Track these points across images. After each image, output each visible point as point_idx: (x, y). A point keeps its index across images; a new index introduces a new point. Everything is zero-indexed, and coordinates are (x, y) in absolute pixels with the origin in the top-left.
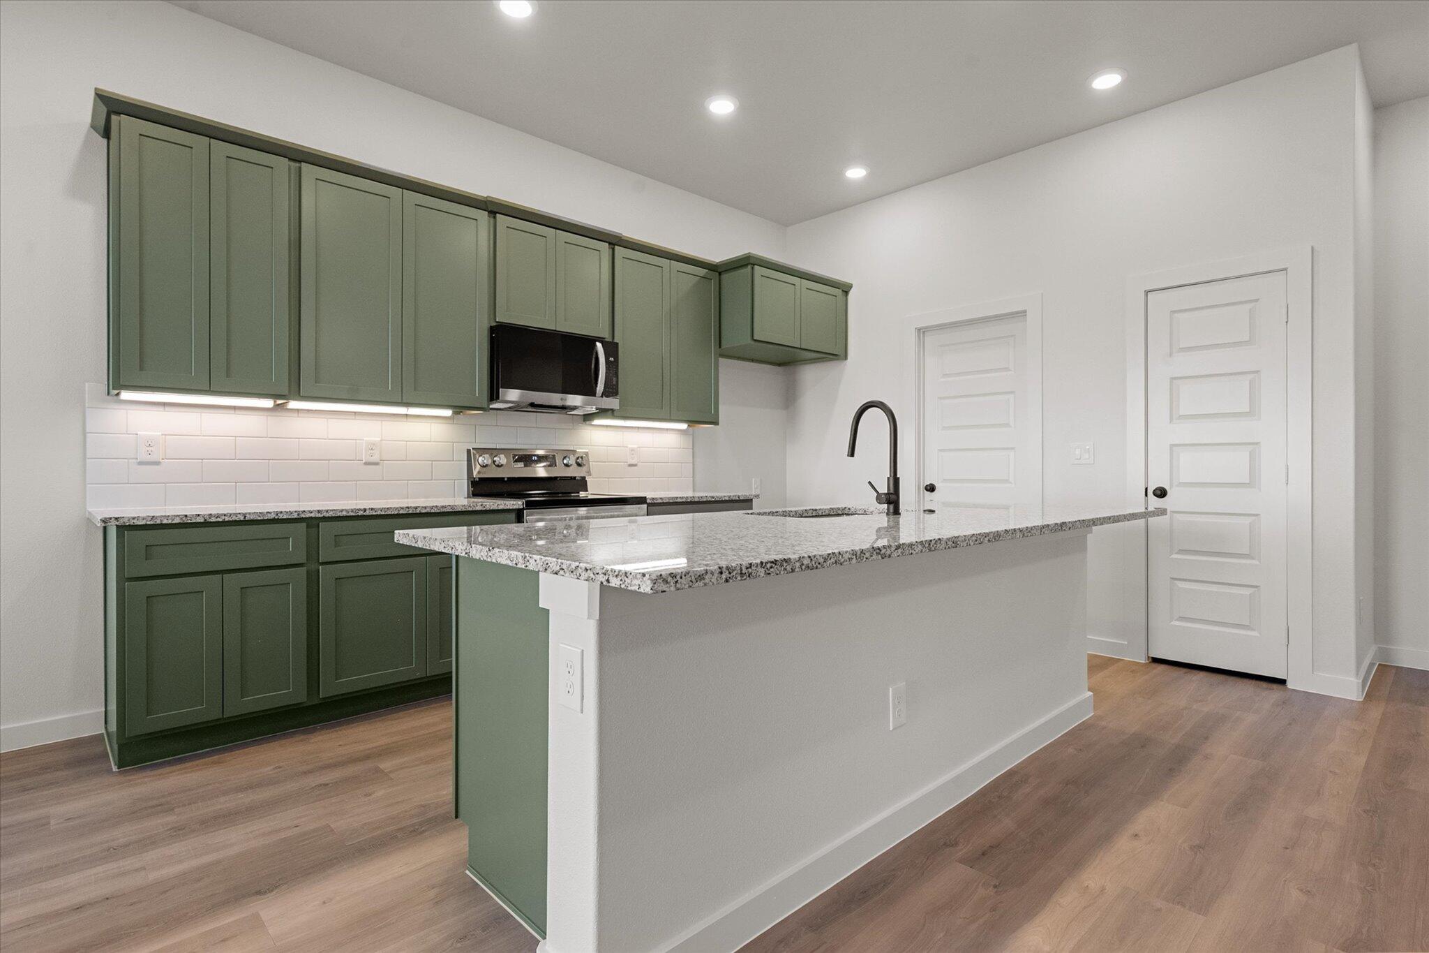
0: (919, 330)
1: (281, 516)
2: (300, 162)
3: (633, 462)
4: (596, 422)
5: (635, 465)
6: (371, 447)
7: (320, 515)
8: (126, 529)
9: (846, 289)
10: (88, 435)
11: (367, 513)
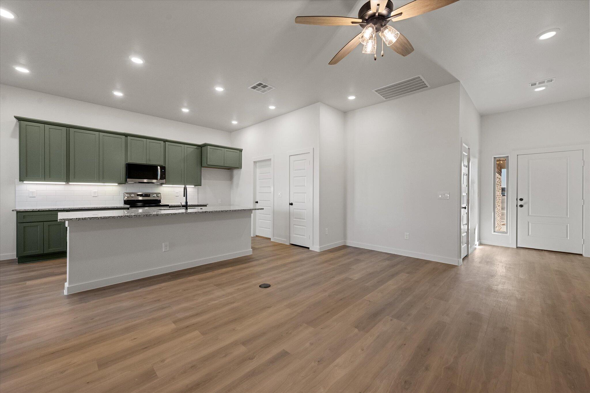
0: (254, 162)
1: (59, 209)
2: (70, 128)
3: (177, 195)
4: (163, 186)
5: (178, 196)
6: (95, 193)
7: (69, 209)
8: (18, 212)
9: (241, 150)
10: (16, 191)
11: (83, 209)
